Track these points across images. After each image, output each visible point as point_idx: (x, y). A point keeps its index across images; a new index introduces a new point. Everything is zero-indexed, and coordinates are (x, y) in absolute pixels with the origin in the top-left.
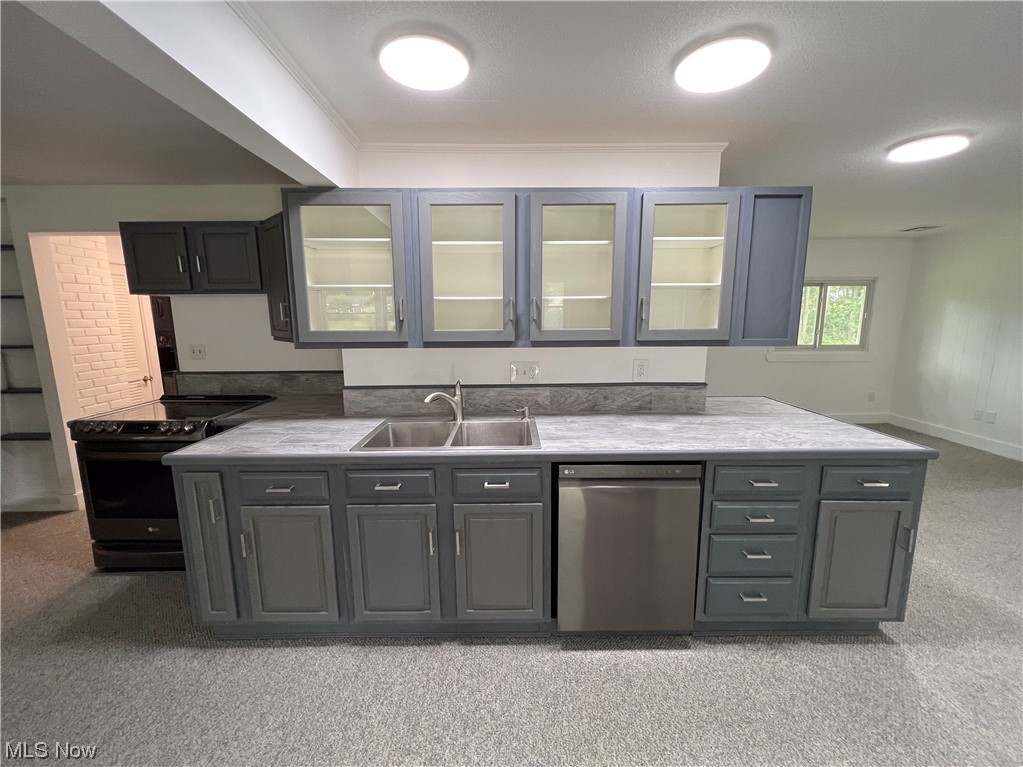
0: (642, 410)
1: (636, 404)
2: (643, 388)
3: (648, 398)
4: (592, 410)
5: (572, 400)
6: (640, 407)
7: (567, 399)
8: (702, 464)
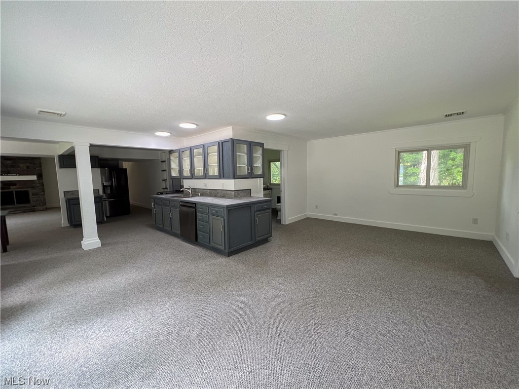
3: (224, 194)
4: (215, 196)
5: (212, 193)
6: (223, 196)
8: (195, 204)
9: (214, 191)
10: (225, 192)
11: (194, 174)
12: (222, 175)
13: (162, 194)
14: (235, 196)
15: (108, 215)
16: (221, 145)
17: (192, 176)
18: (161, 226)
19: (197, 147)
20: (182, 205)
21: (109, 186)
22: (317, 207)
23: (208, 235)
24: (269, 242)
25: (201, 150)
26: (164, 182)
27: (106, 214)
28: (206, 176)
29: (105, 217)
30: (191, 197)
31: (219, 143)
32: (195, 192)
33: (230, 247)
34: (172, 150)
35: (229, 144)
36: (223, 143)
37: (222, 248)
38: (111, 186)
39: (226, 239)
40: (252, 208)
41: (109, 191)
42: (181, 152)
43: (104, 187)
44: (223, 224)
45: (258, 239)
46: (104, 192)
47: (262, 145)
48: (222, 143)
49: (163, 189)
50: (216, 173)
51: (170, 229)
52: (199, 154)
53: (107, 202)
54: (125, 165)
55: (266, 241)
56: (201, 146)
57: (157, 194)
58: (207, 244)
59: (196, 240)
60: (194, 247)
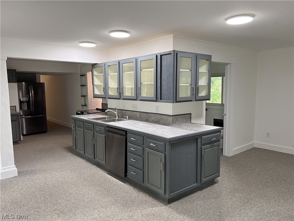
0: (157, 122)
1: (156, 120)
2: (158, 115)
3: (159, 119)
4: (147, 120)
5: (143, 117)
6: (157, 121)
7: (142, 116)
8: (126, 132)
9: (144, 114)
10: (159, 116)
11: (123, 93)
12: (159, 97)
13: (82, 113)
14: (173, 123)
15: (25, 133)
16: (160, 58)
17: (120, 96)
18: (83, 152)
19: (127, 61)
20: (108, 131)
21: (27, 102)
22: (268, 135)
23: (142, 172)
24: (215, 183)
25: (133, 65)
26: (83, 98)
27: (23, 132)
28: (137, 97)
29: (22, 136)
30: (118, 120)
31: (157, 56)
32: (123, 114)
33: (171, 192)
34: (96, 64)
35: (171, 57)
36: (163, 56)
37: (161, 192)
38: (28, 102)
39: (168, 181)
40: (199, 141)
41: (25, 108)
42: (107, 67)
43: (21, 102)
44: (163, 161)
45: (204, 180)
46: (21, 108)
47: (208, 58)
48: (161, 56)
49: (82, 105)
50: (152, 95)
51: (93, 157)
52: (130, 70)
53: (24, 119)
54: (43, 79)
55: (212, 182)
56: (132, 60)
57: (78, 114)
58: (139, 183)
59: (126, 176)
60: (123, 183)
